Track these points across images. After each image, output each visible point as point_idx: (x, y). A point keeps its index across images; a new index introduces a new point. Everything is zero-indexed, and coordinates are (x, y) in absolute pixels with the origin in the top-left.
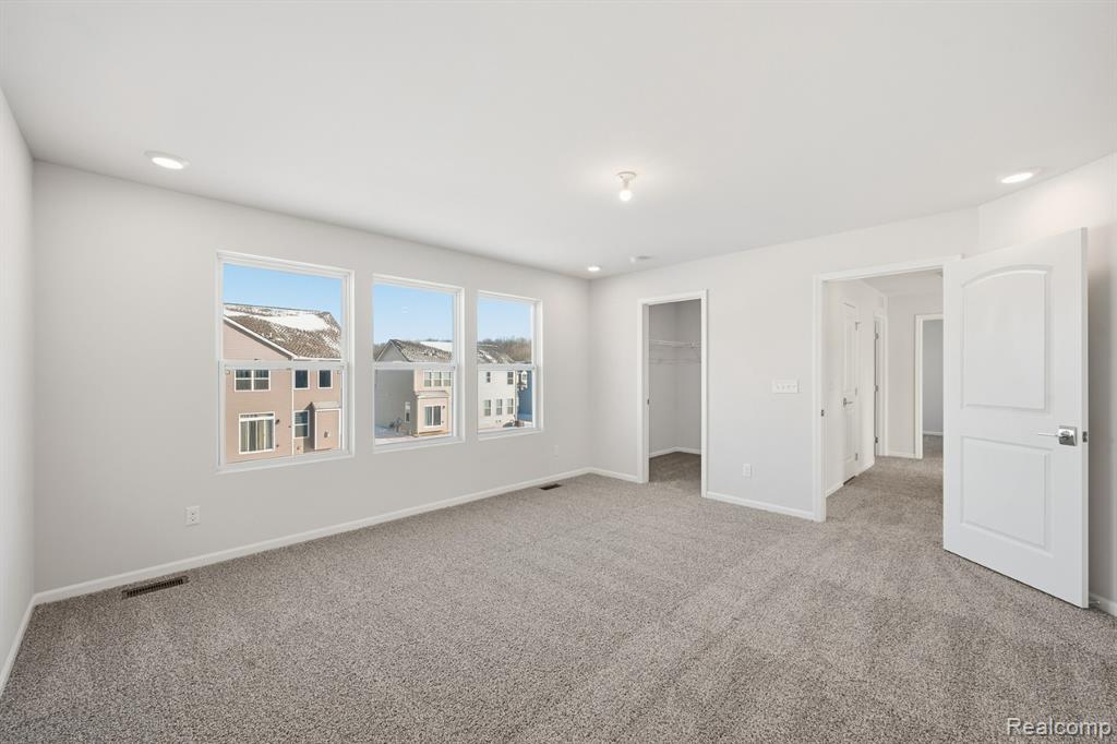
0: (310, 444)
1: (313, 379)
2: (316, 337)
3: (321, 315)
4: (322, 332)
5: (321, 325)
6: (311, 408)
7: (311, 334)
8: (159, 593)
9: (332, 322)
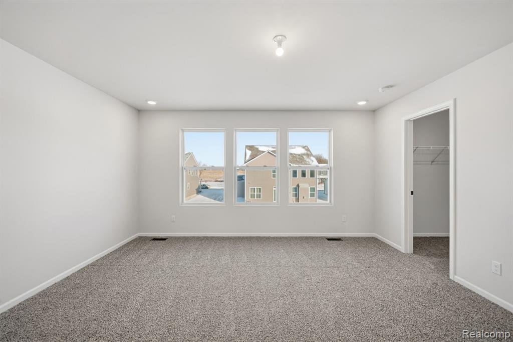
0: (298, 200)
1: (299, 174)
2: (301, 155)
3: (304, 147)
4: (304, 154)
5: (303, 151)
6: (298, 186)
7: (299, 155)
8: (159, 241)
9: (308, 150)
